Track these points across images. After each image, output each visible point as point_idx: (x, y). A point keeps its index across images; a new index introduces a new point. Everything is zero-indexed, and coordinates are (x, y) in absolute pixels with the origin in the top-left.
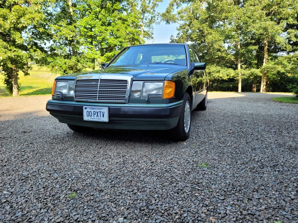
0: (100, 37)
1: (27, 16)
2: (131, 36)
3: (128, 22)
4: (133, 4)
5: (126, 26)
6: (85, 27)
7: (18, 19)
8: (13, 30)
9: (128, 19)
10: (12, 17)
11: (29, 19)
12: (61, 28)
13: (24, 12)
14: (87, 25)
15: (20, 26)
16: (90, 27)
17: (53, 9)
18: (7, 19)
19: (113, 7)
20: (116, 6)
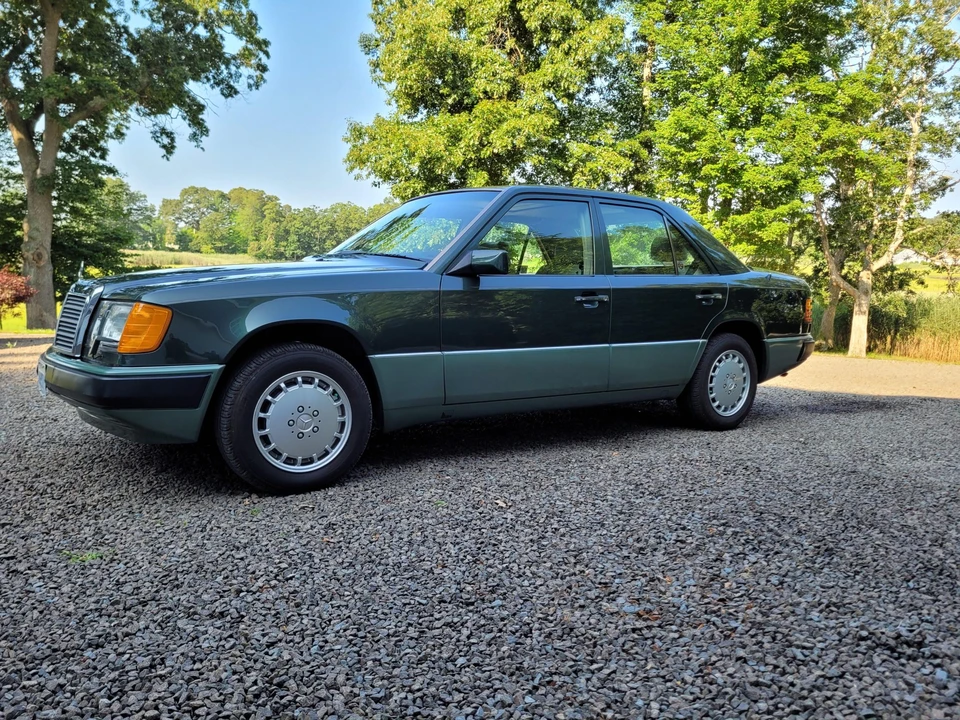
0: (713, 167)
1: (505, 126)
2: (840, 151)
3: (833, 105)
4: (882, 37)
5: (825, 118)
6: (671, 140)
7: (487, 135)
8: (474, 166)
9: (834, 93)
10: (472, 134)
11: (508, 132)
12: (598, 150)
13: (500, 114)
14: (679, 133)
15: (486, 153)
16: (686, 136)
17: (602, 96)
18: (460, 140)
19: (778, 61)
20: (791, 56)
